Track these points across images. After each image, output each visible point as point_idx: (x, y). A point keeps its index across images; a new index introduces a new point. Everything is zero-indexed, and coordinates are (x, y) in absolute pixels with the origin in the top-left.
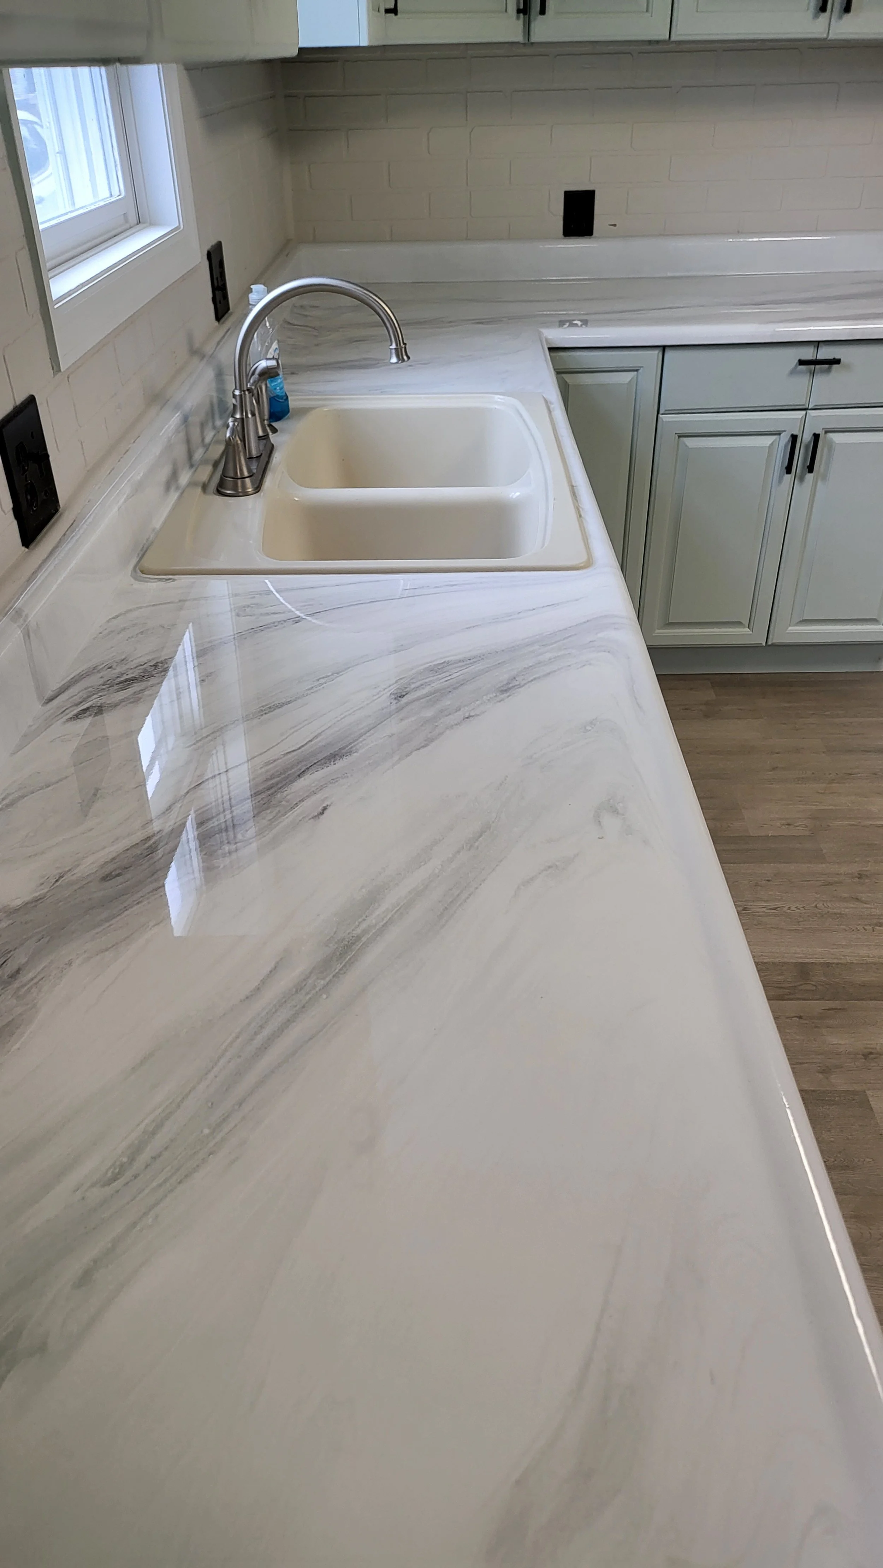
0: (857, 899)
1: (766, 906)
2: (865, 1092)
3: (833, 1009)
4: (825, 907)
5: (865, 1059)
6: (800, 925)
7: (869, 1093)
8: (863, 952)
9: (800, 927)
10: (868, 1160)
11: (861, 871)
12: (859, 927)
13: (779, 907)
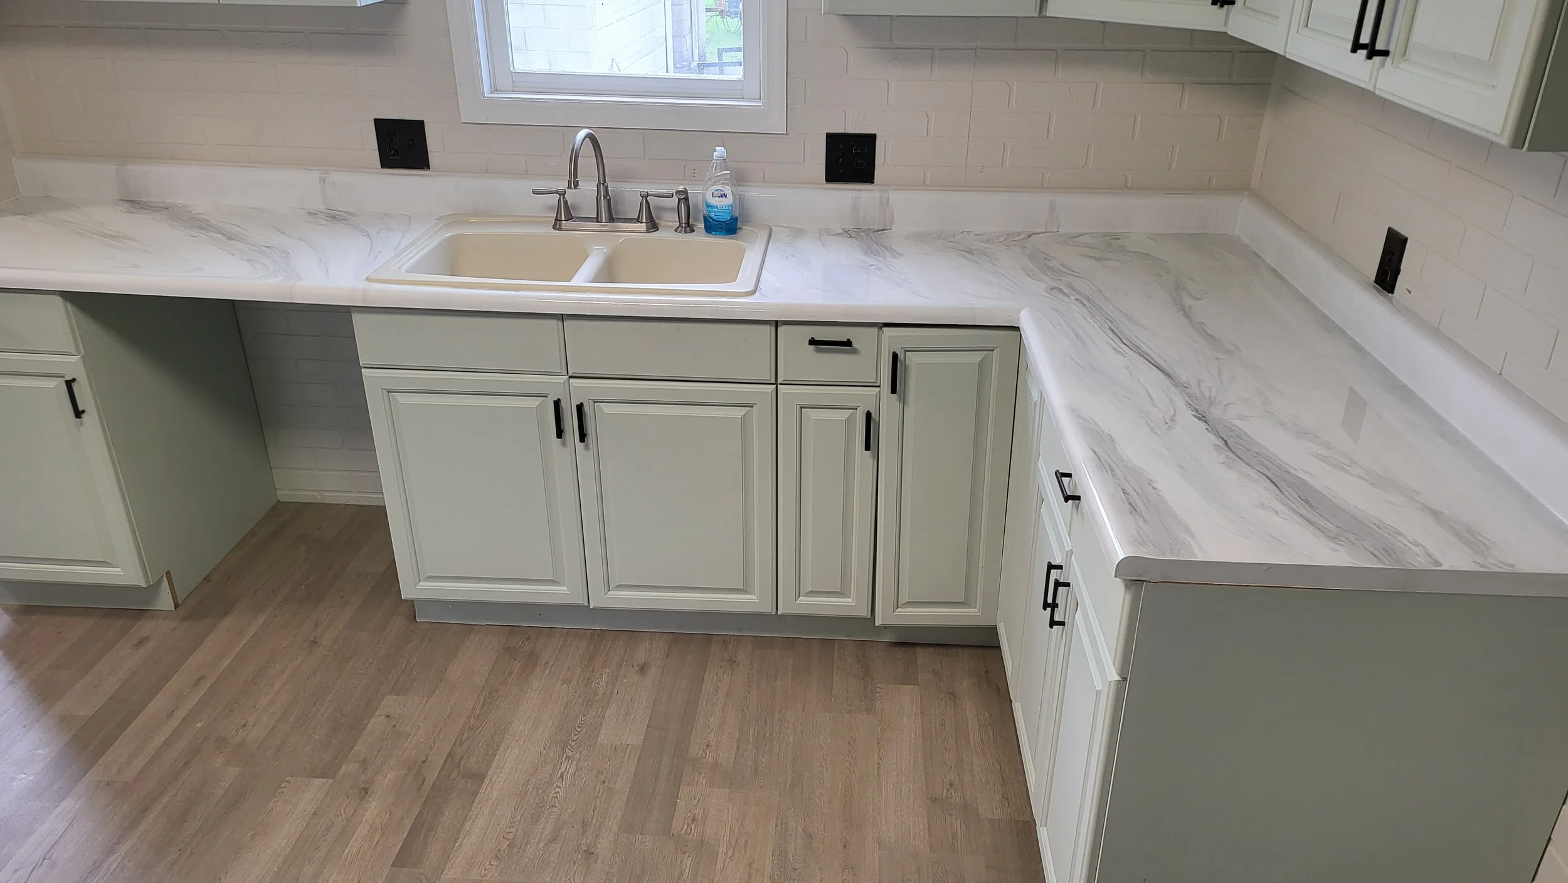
0: (554, 840)
1: (568, 773)
2: (333, 778)
3: (423, 784)
4: (551, 812)
5: (363, 788)
6: (533, 788)
7: (331, 781)
8: (481, 823)
9: (531, 788)
10: (278, 763)
11: (598, 857)
12: (513, 830)
13: (563, 780)
